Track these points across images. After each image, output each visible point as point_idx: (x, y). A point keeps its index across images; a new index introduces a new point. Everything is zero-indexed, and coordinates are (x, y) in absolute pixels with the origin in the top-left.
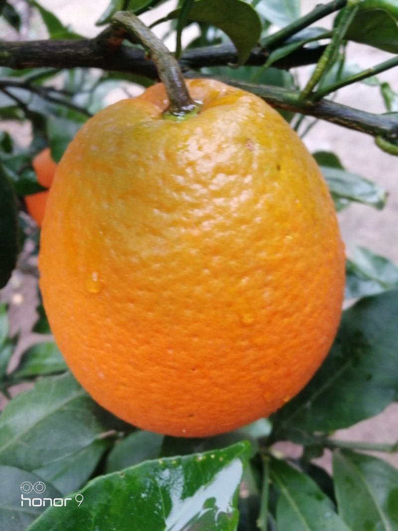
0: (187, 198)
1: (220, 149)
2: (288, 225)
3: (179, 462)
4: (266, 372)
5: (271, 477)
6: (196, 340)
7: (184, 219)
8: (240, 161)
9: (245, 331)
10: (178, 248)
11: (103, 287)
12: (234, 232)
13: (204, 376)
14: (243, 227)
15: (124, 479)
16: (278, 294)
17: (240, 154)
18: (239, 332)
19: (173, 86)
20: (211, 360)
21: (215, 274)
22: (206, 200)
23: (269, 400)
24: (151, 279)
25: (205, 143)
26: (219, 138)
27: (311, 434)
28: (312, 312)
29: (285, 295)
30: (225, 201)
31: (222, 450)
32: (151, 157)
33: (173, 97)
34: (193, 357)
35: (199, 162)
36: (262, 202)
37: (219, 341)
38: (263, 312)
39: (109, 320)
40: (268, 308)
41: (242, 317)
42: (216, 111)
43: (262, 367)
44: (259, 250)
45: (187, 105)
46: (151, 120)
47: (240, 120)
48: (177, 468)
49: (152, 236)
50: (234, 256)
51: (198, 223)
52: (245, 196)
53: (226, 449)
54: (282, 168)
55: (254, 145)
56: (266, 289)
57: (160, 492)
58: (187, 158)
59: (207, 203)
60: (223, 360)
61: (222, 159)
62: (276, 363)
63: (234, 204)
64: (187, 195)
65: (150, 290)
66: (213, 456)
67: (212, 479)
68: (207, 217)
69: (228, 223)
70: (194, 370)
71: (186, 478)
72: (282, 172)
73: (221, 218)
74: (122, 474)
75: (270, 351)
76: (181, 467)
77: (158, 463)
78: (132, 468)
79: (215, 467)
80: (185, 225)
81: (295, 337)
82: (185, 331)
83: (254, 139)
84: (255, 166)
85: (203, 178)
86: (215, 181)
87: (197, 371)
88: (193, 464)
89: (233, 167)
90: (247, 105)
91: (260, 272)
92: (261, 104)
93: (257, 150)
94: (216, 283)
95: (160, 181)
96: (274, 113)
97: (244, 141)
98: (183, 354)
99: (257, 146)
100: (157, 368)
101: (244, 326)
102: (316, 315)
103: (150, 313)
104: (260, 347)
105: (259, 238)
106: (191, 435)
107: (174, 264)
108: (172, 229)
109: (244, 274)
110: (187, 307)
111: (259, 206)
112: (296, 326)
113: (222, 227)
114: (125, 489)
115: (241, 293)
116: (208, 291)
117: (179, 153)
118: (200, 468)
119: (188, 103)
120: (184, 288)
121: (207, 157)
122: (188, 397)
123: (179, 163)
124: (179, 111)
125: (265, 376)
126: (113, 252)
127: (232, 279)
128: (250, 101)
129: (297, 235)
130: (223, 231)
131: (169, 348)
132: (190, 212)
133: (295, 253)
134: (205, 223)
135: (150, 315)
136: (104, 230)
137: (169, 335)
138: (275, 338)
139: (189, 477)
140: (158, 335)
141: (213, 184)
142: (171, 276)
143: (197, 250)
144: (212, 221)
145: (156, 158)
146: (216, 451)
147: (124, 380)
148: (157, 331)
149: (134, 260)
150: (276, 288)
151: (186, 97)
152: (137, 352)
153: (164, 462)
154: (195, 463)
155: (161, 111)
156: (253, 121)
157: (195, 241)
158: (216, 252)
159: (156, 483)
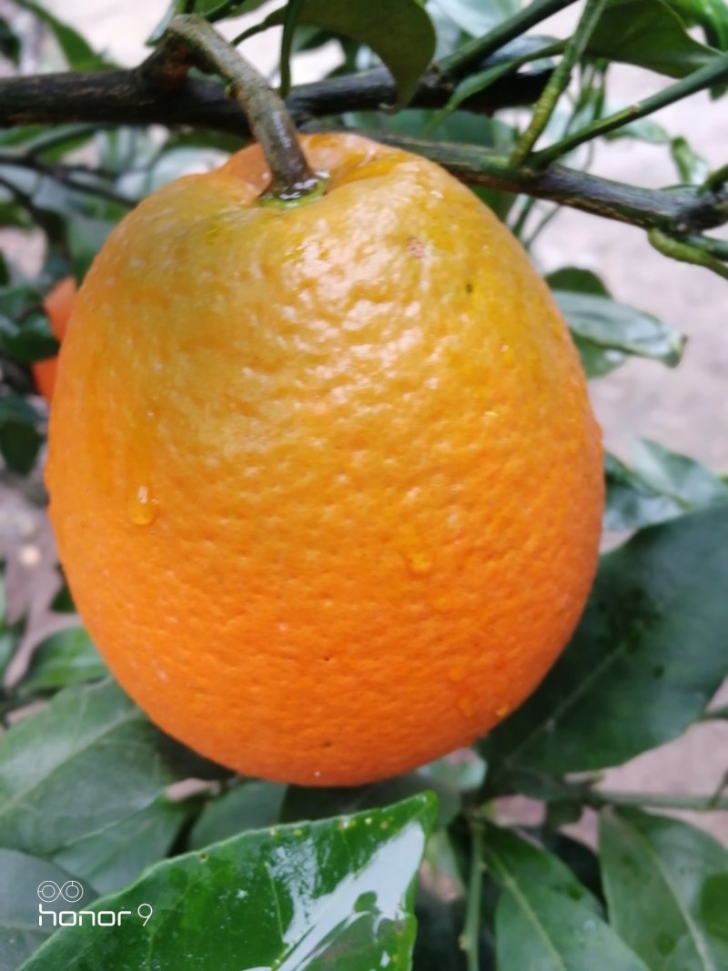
0: (303, 346)
1: (360, 256)
2: (488, 392)
3: (307, 832)
4: (458, 659)
5: (487, 859)
6: (328, 604)
7: (299, 384)
8: (397, 276)
9: (417, 585)
10: (290, 438)
11: (157, 514)
12: (390, 406)
13: (345, 670)
14: (407, 397)
15: (207, 864)
16: (475, 516)
17: (397, 265)
18: (406, 587)
19: (276, 146)
20: (357, 640)
21: (359, 484)
22: (337, 349)
23: (468, 713)
24: (244, 495)
25: (333, 247)
26: (359, 237)
27: (559, 780)
28: (540, 550)
29: (488, 519)
30: (372, 350)
31: (384, 810)
32: (236, 274)
33: (277, 166)
34: (324, 636)
35: (323, 280)
36: (439, 349)
37: (371, 605)
38: (449, 549)
39: (171, 574)
40: (457, 543)
41: (411, 561)
42: (355, 188)
43: (452, 652)
44: (437, 437)
45: (303, 181)
46: (237, 209)
47: (397, 205)
48: (304, 843)
49: (242, 417)
50: (391, 450)
51: (324, 391)
52: (408, 340)
53: (393, 807)
54: (477, 288)
55: (423, 246)
56: (453, 508)
57: (273, 886)
58: (301, 275)
59: (340, 354)
60: (380, 640)
61: (366, 273)
62: (477, 645)
63: (388, 355)
64: (303, 340)
65: (241, 516)
66: (368, 821)
67: (369, 862)
68: (341, 380)
69: (379, 388)
70: (327, 659)
71: (320, 860)
72: (476, 295)
73: (366, 380)
74: (203, 856)
75: (465, 621)
76: (310, 841)
77: (268, 835)
78: (222, 844)
79: (373, 840)
80: (300, 395)
81: (510, 596)
82: (308, 589)
83: (423, 236)
84: (425, 285)
85: (331, 309)
86: (352, 313)
87: (332, 661)
88: (332, 837)
89: (384, 288)
90: (412, 177)
91: (439, 477)
92: (438, 175)
93: (430, 258)
94: (360, 499)
95: (254, 317)
96: (461, 190)
97: (404, 240)
98: (306, 631)
99: (428, 249)
100: (260, 657)
101: (414, 575)
102: (547, 554)
103: (243, 558)
104: (446, 615)
105: (436, 416)
106: (330, 782)
107: (283, 467)
108: (277, 403)
109: (411, 482)
110: (311, 545)
111: (435, 358)
112: (510, 576)
113: (368, 397)
114: (208, 882)
115: (406, 516)
116: (348, 515)
117: (287, 265)
118: (345, 842)
119: (305, 176)
120: (303, 511)
121: (338, 271)
122: (319, 709)
123: (288, 283)
124: (290, 191)
125: (457, 667)
126: (173, 449)
127: (390, 491)
128: (417, 170)
129: (505, 409)
130: (370, 405)
131: (281, 620)
132: (309, 371)
133: (503, 442)
134: (338, 391)
135: (243, 562)
136: (157, 409)
137: (279, 596)
138: (473, 597)
139: (325, 858)
140: (258, 596)
141: (350, 319)
142: (277, 489)
143: (324, 440)
144: (349, 388)
145: (245, 276)
146: (375, 810)
147: (203, 682)
148: (258, 590)
149: (211, 462)
150: (470, 507)
151: (300, 167)
152: (223, 630)
153: (280, 832)
154: (337, 833)
155: (258, 193)
156: (421, 206)
157: (319, 423)
158: (358, 442)
159: (265, 870)
